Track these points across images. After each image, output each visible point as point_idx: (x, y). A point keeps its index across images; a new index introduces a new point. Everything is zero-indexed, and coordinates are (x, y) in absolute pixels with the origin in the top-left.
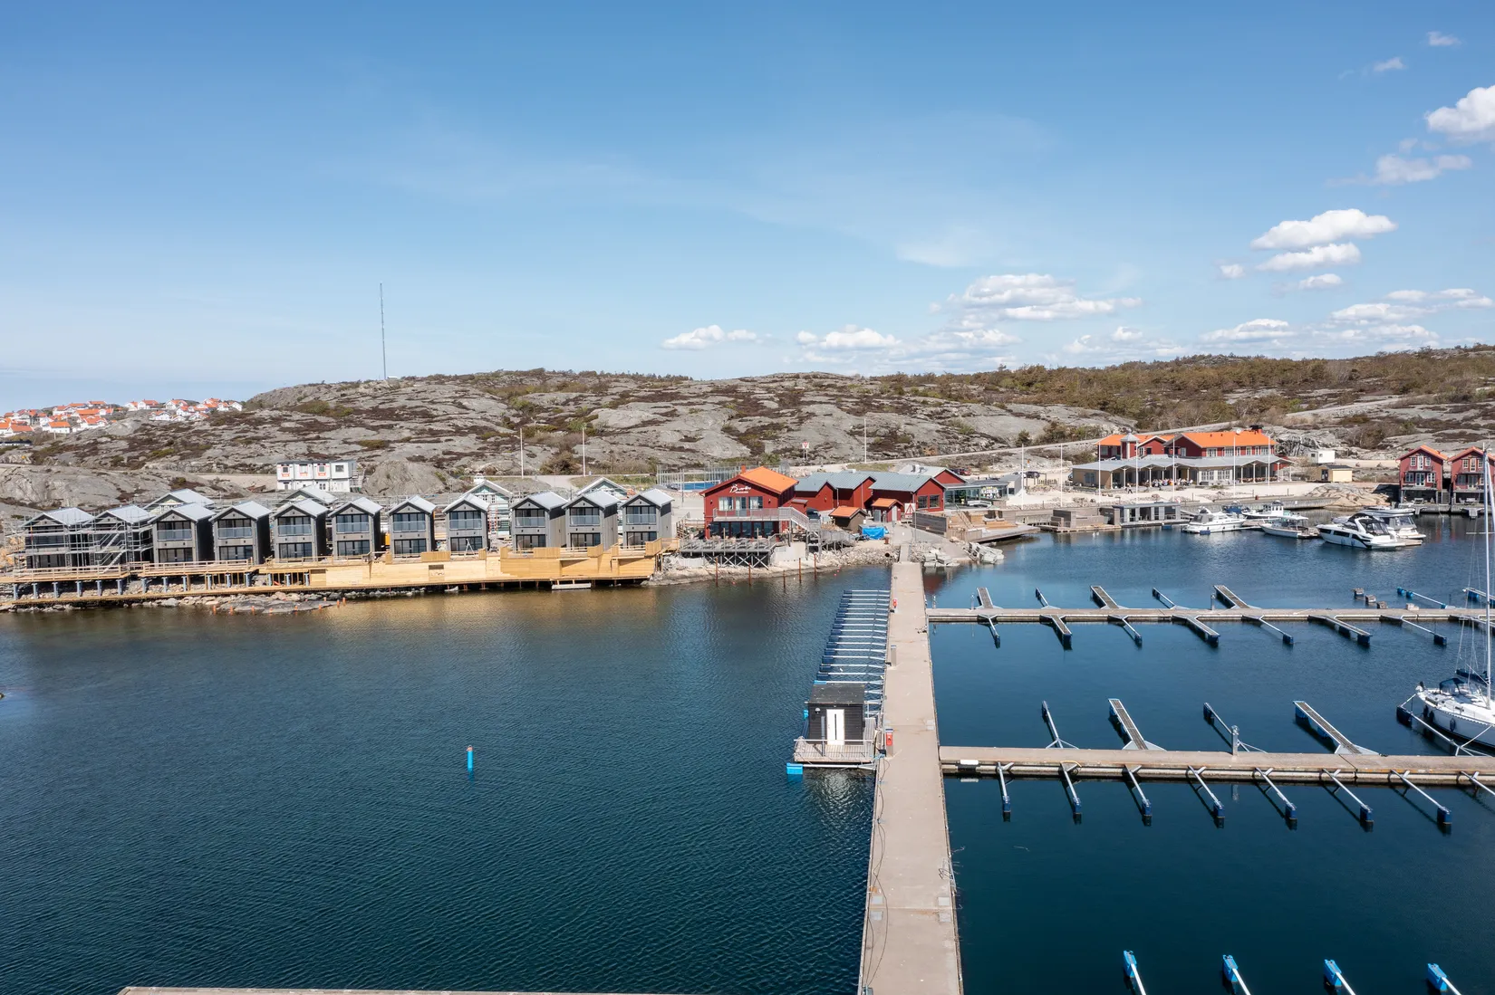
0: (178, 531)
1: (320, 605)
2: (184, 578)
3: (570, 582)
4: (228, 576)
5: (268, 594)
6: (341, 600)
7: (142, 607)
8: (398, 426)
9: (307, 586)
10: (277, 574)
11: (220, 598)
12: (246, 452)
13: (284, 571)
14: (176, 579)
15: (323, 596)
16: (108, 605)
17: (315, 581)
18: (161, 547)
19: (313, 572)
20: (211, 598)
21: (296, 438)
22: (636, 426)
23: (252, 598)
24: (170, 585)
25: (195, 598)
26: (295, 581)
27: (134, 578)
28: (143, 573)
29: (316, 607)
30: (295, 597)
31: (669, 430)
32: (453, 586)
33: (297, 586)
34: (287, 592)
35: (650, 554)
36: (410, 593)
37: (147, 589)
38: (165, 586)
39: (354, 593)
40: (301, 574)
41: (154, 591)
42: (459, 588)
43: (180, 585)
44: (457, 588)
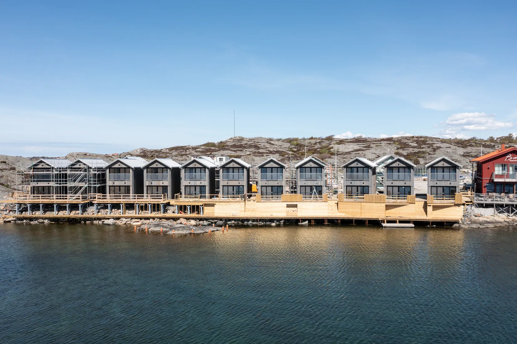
0: (122, 175)
1: (210, 229)
2: (121, 205)
3: (394, 222)
4: (149, 205)
5: (175, 219)
6: (225, 226)
7: (92, 224)
8: (244, 150)
9: (201, 215)
10: (182, 206)
11: (143, 220)
12: (181, 159)
13: (186, 204)
14: (116, 206)
15: (212, 223)
16: (73, 222)
17: (207, 212)
18: (111, 185)
19: (206, 205)
20: (137, 220)
21: (202, 154)
22: (353, 151)
23: (164, 221)
24: (113, 210)
25: (127, 220)
26: (193, 212)
27: (91, 204)
28: (96, 201)
29: (207, 231)
30: (193, 222)
31: (369, 153)
32: (304, 220)
33: (194, 215)
34: (188, 219)
35: (459, 203)
36: (274, 224)
37: (98, 212)
38: (109, 210)
39: (233, 222)
40: (198, 207)
41: (102, 213)
42: (309, 222)
43: (119, 210)
44: (307, 222)
